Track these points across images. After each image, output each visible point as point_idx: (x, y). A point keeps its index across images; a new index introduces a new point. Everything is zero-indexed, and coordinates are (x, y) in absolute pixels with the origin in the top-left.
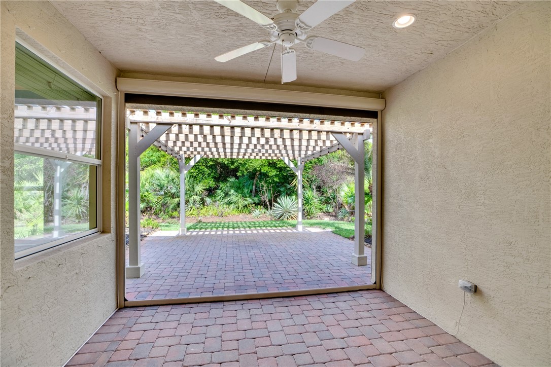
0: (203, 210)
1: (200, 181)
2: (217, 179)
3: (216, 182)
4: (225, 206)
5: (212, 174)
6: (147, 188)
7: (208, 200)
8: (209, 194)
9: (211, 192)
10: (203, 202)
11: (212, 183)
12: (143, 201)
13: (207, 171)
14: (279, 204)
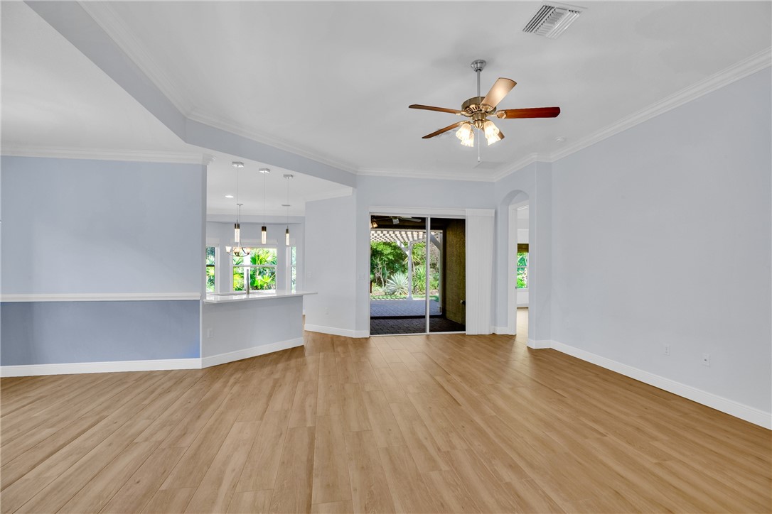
14: (393, 280)
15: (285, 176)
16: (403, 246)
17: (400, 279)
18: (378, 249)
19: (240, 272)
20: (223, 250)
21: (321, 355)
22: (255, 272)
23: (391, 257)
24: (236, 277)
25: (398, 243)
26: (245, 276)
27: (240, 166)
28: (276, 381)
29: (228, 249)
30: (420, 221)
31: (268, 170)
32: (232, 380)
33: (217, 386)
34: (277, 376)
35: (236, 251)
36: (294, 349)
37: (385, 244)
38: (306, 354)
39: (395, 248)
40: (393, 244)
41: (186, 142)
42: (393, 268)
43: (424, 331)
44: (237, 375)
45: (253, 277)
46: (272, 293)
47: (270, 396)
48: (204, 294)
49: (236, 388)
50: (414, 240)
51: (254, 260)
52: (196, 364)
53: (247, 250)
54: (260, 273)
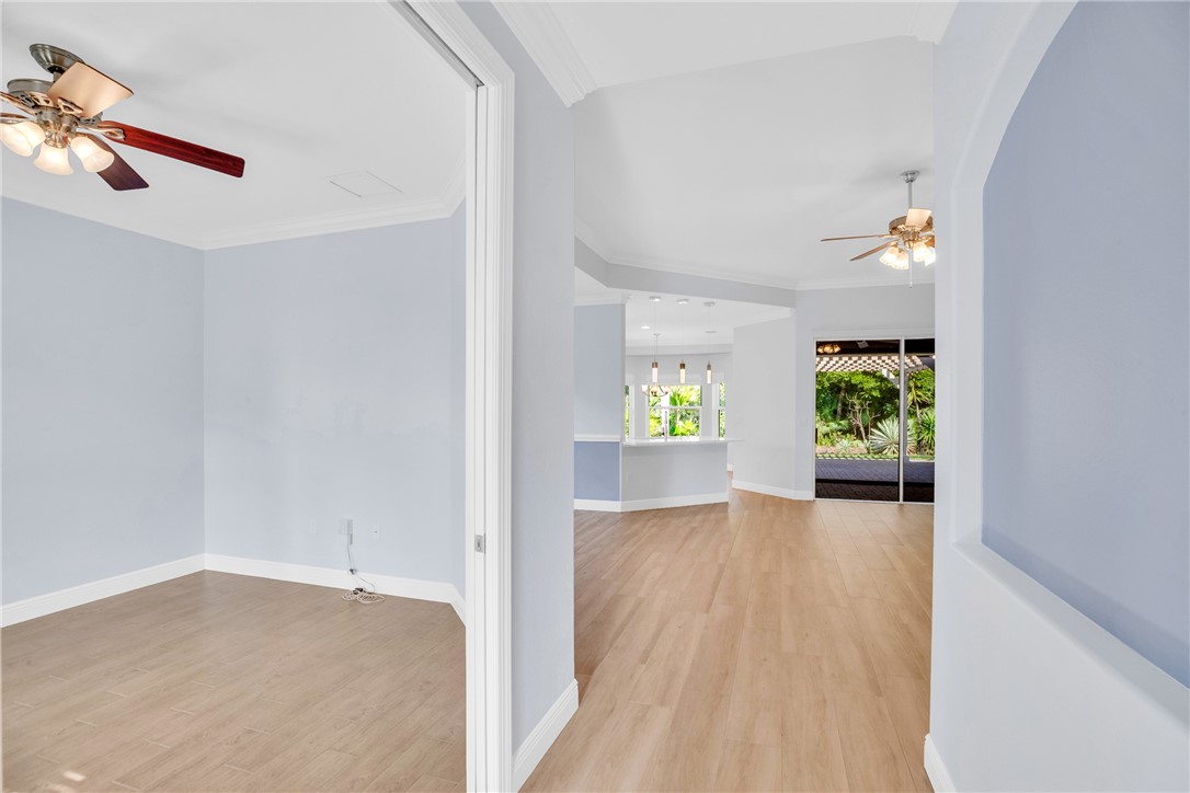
14: (880, 430)
15: (706, 303)
16: (892, 376)
17: (890, 427)
18: (853, 382)
19: (657, 415)
20: (638, 390)
21: (746, 512)
22: (675, 417)
23: (876, 394)
24: (653, 423)
25: (884, 373)
26: (663, 420)
27: (657, 300)
28: (694, 529)
29: (645, 388)
31: (686, 300)
32: (650, 524)
33: (637, 526)
34: (695, 525)
35: (652, 389)
36: (715, 505)
37: (865, 373)
38: (729, 510)
39: (882, 379)
40: (878, 374)
41: (608, 286)
42: (883, 412)
43: (897, 499)
44: (655, 521)
45: (672, 423)
46: (694, 439)
47: (686, 539)
48: (623, 439)
49: (655, 529)
50: (917, 366)
51: (673, 401)
52: (615, 507)
53: (665, 389)
54: (682, 418)
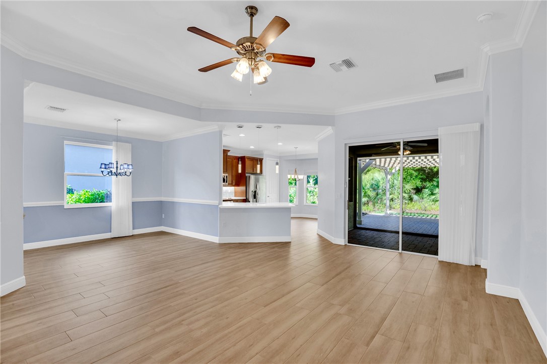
0: (409, 206)
1: (408, 182)
2: (423, 180)
3: (422, 182)
4: (431, 203)
5: (420, 176)
6: (369, 187)
7: (415, 197)
8: (416, 193)
9: (418, 190)
10: (411, 199)
11: (419, 183)
12: (365, 196)
13: (415, 174)
15: (275, 127)
30: (426, 145)
43: (398, 249)
